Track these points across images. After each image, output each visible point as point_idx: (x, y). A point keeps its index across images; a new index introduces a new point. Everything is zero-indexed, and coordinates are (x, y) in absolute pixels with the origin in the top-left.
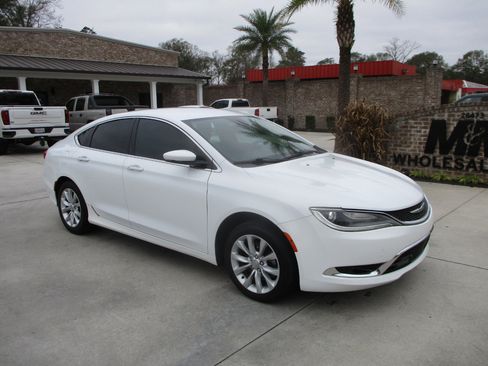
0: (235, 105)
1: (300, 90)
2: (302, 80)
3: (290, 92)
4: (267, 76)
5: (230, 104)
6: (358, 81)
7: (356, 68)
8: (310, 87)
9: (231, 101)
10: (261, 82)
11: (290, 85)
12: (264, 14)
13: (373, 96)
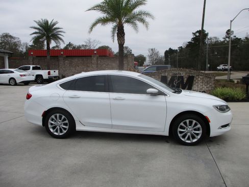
0: (34, 68)
1: (67, 62)
2: (67, 57)
3: (61, 62)
4: (49, 54)
5: (31, 68)
6: (97, 59)
7: (95, 52)
8: (73, 61)
9: (31, 66)
10: (46, 57)
11: (60, 59)
12: (47, 22)
13: (104, 65)
